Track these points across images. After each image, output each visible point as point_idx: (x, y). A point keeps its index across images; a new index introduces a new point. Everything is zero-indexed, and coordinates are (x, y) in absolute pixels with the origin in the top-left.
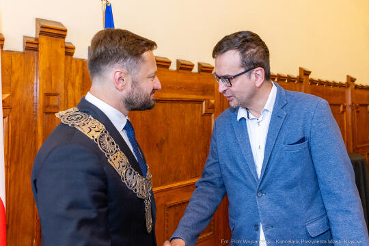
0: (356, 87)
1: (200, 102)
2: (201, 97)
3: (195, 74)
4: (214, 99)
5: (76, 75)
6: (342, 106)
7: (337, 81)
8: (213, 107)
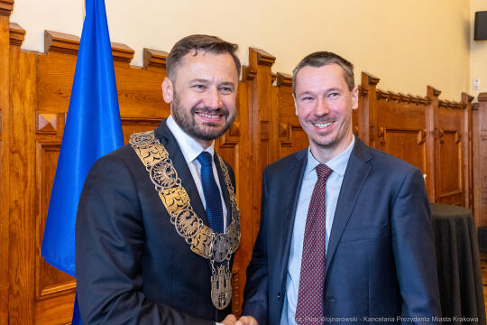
0: (441, 104)
5: (27, 77)
6: (420, 133)
7: (414, 94)
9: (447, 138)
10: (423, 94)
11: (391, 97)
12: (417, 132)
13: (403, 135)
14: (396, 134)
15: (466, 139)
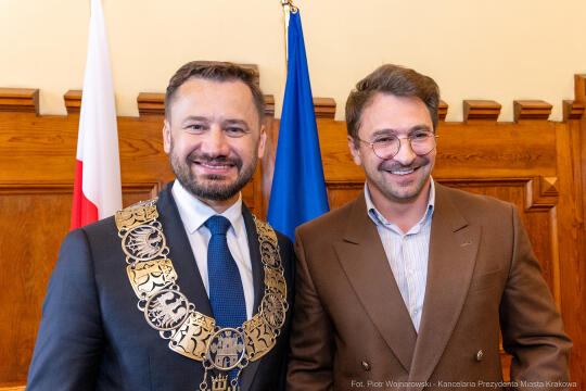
1: (522, 182)
2: (523, 173)
4: (556, 174)
8: (553, 192)
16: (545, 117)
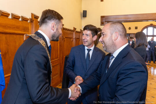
1: (23, 35)
3: (20, 21)
9: (77, 40)
10: (73, 29)
11: (66, 29)
12: (71, 38)
13: (68, 39)
14: (67, 39)
15: (81, 40)
16: (27, 21)
